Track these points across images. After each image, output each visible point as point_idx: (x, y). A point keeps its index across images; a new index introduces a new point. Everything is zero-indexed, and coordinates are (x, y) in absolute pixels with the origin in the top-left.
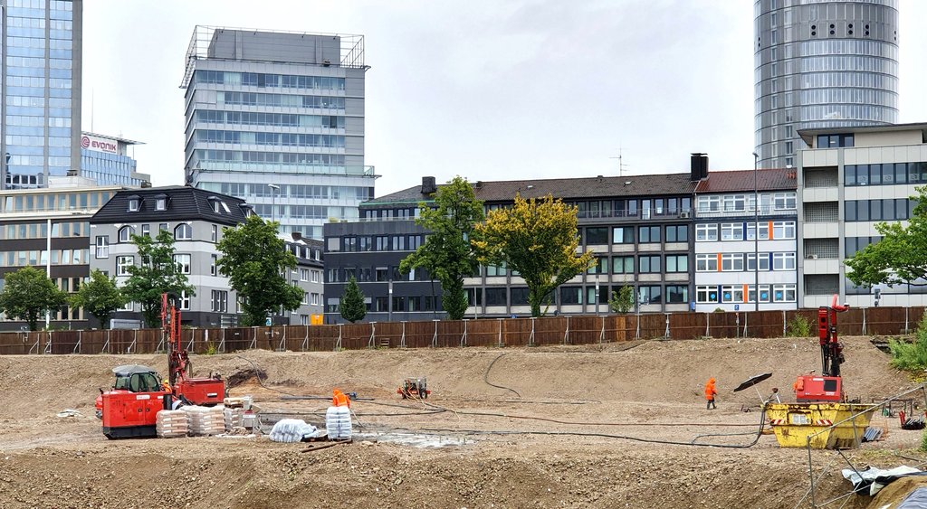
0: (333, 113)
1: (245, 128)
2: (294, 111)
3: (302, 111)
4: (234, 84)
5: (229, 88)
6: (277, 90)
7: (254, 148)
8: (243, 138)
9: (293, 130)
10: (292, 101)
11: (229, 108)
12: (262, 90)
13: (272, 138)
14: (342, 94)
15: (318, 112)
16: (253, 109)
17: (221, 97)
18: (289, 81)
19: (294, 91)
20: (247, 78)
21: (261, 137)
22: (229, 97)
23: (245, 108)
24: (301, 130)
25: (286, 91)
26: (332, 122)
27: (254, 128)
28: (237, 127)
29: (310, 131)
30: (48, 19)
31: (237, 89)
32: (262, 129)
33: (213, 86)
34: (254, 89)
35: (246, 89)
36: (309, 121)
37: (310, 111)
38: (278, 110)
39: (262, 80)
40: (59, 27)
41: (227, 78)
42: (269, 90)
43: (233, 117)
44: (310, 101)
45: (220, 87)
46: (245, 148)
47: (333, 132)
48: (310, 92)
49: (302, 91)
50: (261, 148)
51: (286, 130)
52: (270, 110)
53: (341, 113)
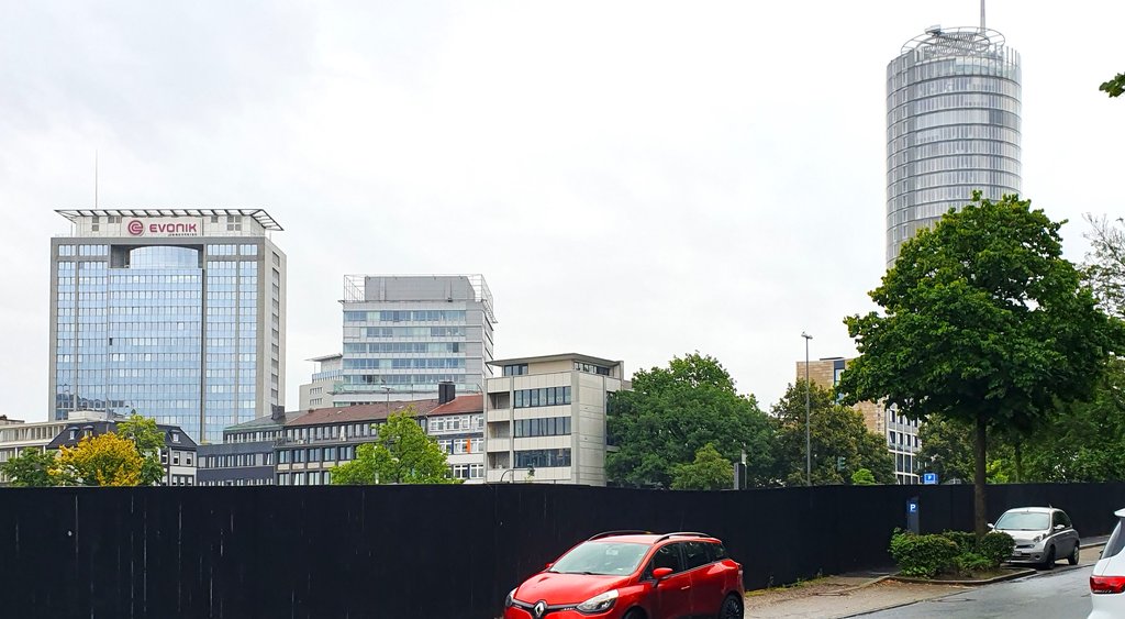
0: (456, 340)
1: (383, 356)
2: (423, 340)
3: (430, 340)
4: (374, 320)
5: (370, 325)
6: (409, 324)
7: (390, 372)
8: (382, 364)
9: (422, 356)
10: (422, 332)
11: (370, 340)
12: (396, 324)
13: (405, 363)
14: (463, 324)
15: (442, 339)
16: (390, 340)
17: (364, 332)
18: (420, 315)
19: (423, 324)
20: (384, 315)
21: (396, 363)
22: (371, 331)
23: (383, 340)
24: (429, 356)
25: (417, 324)
26: (455, 347)
27: (390, 356)
28: (376, 356)
29: (436, 356)
30: (238, 277)
31: (376, 325)
32: (396, 356)
33: (357, 324)
34: (390, 324)
35: (383, 324)
36: (436, 348)
37: (436, 339)
38: (409, 340)
39: (396, 316)
40: (247, 282)
41: (369, 316)
42: (403, 324)
43: (375, 348)
44: (435, 331)
45: (363, 324)
46: (383, 372)
47: (455, 355)
48: (436, 324)
49: (430, 324)
50: (396, 372)
51: (416, 356)
52: (403, 340)
53: (463, 340)
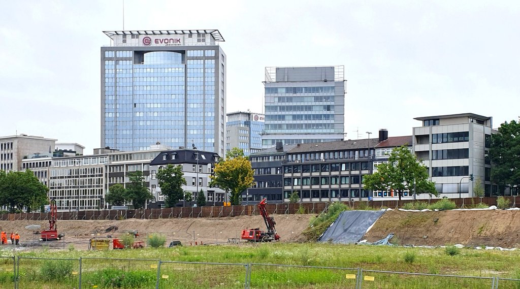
0: (329, 103)
1: (287, 113)
2: (310, 104)
3: (314, 104)
4: (282, 93)
5: (280, 95)
6: (302, 95)
7: (291, 122)
8: (287, 118)
9: (310, 113)
10: (309, 99)
11: (280, 104)
12: (295, 95)
13: (299, 117)
14: (333, 94)
15: (321, 103)
16: (291, 104)
17: (277, 100)
18: (308, 90)
19: (310, 94)
20: (288, 90)
21: (295, 117)
22: (280, 99)
23: (287, 104)
24: (313, 113)
25: (306, 95)
26: (328, 108)
27: (291, 113)
28: (283, 113)
29: (317, 113)
30: (204, 69)
31: (284, 95)
32: (295, 113)
33: (272, 95)
34: (291, 95)
35: (287, 95)
36: (317, 108)
37: (317, 103)
38: (302, 104)
39: (295, 90)
40: (209, 71)
41: (279, 90)
42: (298, 95)
43: (282, 108)
44: (317, 99)
45: (276, 95)
46: (287, 122)
47: (328, 113)
48: (317, 94)
49: (314, 94)
50: (295, 122)
51: (306, 113)
52: (298, 104)
53: (333, 103)
